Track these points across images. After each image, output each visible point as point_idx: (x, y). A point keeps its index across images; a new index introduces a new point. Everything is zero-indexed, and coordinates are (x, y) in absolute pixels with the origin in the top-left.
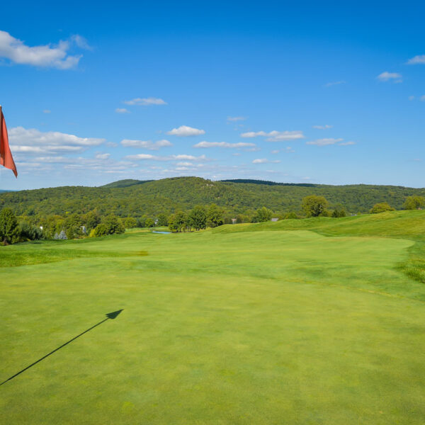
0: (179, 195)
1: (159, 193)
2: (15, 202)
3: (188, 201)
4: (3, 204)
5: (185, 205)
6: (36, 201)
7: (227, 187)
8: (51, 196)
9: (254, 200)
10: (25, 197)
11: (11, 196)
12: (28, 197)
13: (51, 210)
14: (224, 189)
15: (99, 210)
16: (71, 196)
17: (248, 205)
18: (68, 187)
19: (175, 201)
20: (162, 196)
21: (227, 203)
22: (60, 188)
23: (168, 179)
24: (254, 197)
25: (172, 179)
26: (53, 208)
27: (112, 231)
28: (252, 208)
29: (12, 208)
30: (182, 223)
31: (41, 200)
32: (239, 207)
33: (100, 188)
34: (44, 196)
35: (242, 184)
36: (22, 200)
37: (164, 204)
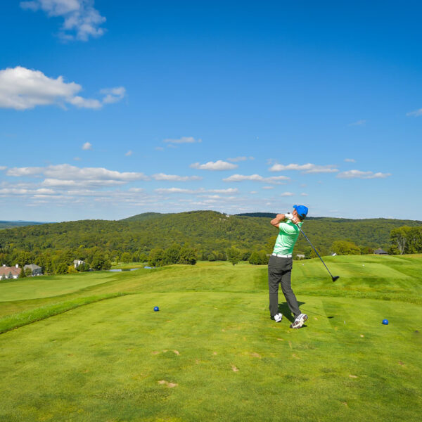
0: (192, 229)
1: (174, 227)
2: (37, 235)
3: (200, 235)
4: (25, 237)
5: (197, 239)
6: (56, 234)
7: (240, 221)
8: (70, 230)
9: (265, 235)
10: (46, 231)
11: (33, 229)
12: (49, 230)
13: (67, 243)
14: (236, 223)
15: (112, 244)
16: (89, 229)
17: (259, 240)
18: (88, 221)
19: (187, 235)
20: (177, 230)
21: (238, 237)
22: (80, 222)
23: (185, 213)
24: (265, 231)
25: (189, 213)
26: (70, 241)
27: (99, 267)
28: (263, 242)
29: (32, 241)
30: (160, 260)
31: (61, 233)
32: (249, 242)
33: (119, 222)
34: (64, 230)
35: (257, 218)
36: (43, 234)
37: (176, 238)
